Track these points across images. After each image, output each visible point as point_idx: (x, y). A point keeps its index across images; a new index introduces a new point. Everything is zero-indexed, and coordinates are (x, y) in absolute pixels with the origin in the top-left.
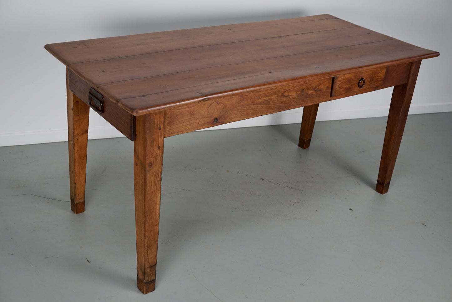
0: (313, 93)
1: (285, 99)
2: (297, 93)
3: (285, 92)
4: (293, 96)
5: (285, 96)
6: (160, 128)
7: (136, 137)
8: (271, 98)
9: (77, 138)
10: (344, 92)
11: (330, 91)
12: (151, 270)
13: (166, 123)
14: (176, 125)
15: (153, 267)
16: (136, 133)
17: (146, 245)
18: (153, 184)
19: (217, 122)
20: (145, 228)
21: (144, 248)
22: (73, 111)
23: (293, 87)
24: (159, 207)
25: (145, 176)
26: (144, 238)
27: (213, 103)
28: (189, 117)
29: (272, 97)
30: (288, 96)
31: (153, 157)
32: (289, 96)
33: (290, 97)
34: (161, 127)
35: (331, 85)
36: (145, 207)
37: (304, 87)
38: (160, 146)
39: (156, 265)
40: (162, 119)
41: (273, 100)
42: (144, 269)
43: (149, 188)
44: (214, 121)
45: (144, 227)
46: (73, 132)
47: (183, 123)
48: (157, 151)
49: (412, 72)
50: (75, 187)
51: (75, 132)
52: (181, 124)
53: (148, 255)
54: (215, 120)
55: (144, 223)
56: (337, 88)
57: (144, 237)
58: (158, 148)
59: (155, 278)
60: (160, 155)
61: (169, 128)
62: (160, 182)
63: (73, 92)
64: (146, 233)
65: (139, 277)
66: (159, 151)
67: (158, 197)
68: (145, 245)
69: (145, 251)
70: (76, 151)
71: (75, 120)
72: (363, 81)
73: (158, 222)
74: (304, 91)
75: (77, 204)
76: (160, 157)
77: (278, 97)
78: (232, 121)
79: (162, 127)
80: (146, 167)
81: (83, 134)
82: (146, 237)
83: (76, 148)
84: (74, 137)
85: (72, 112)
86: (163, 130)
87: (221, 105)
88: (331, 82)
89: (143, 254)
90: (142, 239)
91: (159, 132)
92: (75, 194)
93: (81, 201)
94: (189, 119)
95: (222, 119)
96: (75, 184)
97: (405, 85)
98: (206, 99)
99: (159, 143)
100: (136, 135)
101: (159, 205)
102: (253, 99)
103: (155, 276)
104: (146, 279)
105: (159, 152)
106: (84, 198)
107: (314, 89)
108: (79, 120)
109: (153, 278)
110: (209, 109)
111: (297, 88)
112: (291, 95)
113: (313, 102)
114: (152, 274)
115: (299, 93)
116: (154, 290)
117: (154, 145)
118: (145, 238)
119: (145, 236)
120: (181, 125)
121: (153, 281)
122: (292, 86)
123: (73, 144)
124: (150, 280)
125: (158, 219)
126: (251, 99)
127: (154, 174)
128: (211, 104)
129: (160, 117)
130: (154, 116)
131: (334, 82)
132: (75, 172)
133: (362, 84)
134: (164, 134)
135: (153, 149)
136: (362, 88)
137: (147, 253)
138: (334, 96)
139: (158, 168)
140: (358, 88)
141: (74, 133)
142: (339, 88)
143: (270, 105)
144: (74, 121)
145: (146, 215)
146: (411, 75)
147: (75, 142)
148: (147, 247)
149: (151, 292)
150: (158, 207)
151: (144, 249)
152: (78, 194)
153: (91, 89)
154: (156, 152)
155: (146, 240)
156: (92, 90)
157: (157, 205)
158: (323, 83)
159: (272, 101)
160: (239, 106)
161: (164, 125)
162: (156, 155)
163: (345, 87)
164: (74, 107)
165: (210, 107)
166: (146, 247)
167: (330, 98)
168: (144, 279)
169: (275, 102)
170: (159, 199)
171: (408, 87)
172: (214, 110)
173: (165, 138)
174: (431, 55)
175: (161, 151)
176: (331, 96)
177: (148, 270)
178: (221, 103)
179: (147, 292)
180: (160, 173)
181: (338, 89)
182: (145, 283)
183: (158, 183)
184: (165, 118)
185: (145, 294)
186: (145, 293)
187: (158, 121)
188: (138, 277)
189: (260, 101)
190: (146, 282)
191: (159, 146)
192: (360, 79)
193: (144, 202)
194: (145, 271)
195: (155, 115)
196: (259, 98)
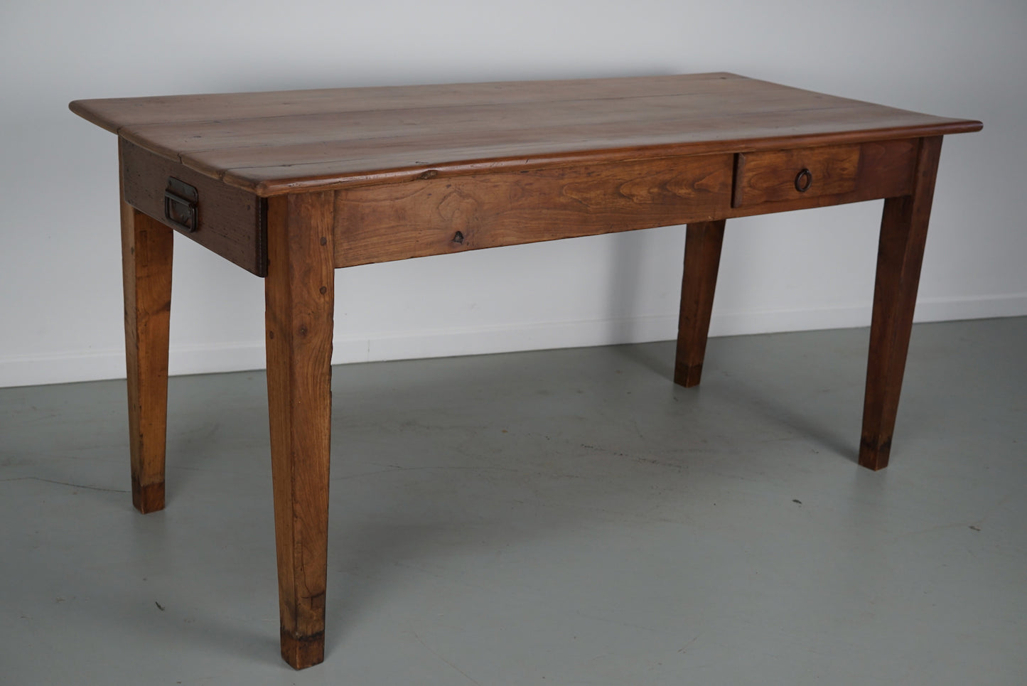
0: (690, 194)
1: (622, 202)
2: (652, 191)
3: (621, 184)
4: (642, 197)
5: (622, 196)
6: (324, 242)
7: (269, 267)
8: (588, 196)
9: (144, 321)
10: (763, 199)
11: (730, 193)
12: (312, 607)
13: (339, 231)
14: (364, 239)
15: (318, 597)
16: (269, 258)
17: (298, 537)
18: (310, 380)
19: (461, 242)
20: (293, 495)
21: (294, 546)
22: (134, 253)
23: (640, 174)
24: (327, 442)
25: (291, 359)
26: (293, 520)
27: (449, 194)
28: (393, 224)
29: (592, 194)
30: (630, 197)
31: (310, 312)
32: (633, 196)
33: (635, 199)
34: (325, 239)
35: (730, 181)
36: (292, 439)
37: (668, 177)
38: (326, 286)
39: (324, 593)
40: (328, 219)
41: (593, 202)
42: (296, 601)
43: (301, 389)
44: (454, 240)
45: (292, 490)
46: (134, 305)
47: (380, 235)
48: (319, 299)
49: (922, 168)
50: (142, 444)
51: (139, 306)
52: (375, 238)
53: (303, 565)
54: (456, 236)
55: (292, 481)
56: (744, 187)
57: (293, 517)
58: (320, 290)
59: (322, 630)
60: (326, 307)
61: (345, 246)
62: (327, 377)
63: (133, 202)
64: (298, 507)
65: (284, 626)
66: (324, 297)
67: (324, 417)
68: (296, 539)
69: (296, 555)
70: (142, 354)
71: (138, 276)
72: (805, 177)
73: (326, 481)
74: (668, 187)
75: (146, 488)
76: (325, 315)
77: (605, 195)
78: (499, 244)
79: (329, 238)
80: (292, 337)
81: (158, 312)
82: (297, 517)
83: (142, 347)
84: (137, 318)
85: (132, 258)
86: (332, 246)
87: (470, 200)
88: (730, 173)
89: (292, 562)
90: (288, 525)
91: (322, 250)
92: (142, 463)
93: (157, 480)
94: (393, 227)
95: (473, 235)
96: (141, 436)
97: (908, 200)
98: (432, 174)
99: (324, 278)
100: (268, 262)
101: (327, 437)
102: (545, 194)
103: (322, 624)
104: (301, 628)
105: (322, 300)
106: (162, 473)
107: (691, 185)
108: (148, 276)
109: (317, 629)
110: (440, 208)
111: (649, 178)
112: (636, 193)
113: (691, 218)
114: (315, 618)
115: (655, 190)
116: (320, 660)
117: (311, 281)
118: (295, 519)
119: (294, 515)
120: (375, 240)
121: (319, 637)
122: (638, 172)
123: (135, 336)
124: (310, 633)
125: (326, 473)
126: (540, 194)
127: (313, 355)
128: (445, 198)
129: (323, 214)
130: (308, 210)
131: (739, 171)
132: (141, 407)
133: (805, 185)
134: (334, 258)
135: (309, 292)
136: (805, 194)
137: (302, 560)
138: (740, 206)
139: (322, 341)
140: (795, 194)
141: (137, 309)
142: (750, 186)
143: (587, 213)
144: (138, 279)
145: (296, 459)
146: (920, 175)
147: (139, 332)
148: (300, 545)
149: (314, 664)
150: (325, 442)
151: (294, 549)
152: (149, 464)
153: (170, 183)
154: (317, 300)
155: (298, 526)
156: (173, 181)
157: (324, 437)
158: (711, 173)
159: (592, 204)
160: (512, 209)
161: (333, 234)
162: (317, 308)
163: (765, 185)
164: (136, 243)
165: (443, 203)
166: (298, 543)
167: (730, 211)
168: (296, 629)
169: (598, 207)
170: (327, 421)
171: (916, 205)
172: (454, 212)
173: (336, 270)
174: (963, 127)
175: (327, 299)
176: (733, 205)
177: (305, 607)
178: (468, 196)
179: (304, 665)
180: (327, 355)
181: (749, 189)
182: (300, 640)
183: (323, 378)
184: (334, 217)
185: (300, 669)
186: (298, 666)
187: (320, 221)
188: (282, 629)
189: (562, 200)
190: (301, 637)
191: (324, 285)
192: (798, 172)
193: (291, 427)
194: (296, 606)
195: (310, 207)
196: (560, 195)
